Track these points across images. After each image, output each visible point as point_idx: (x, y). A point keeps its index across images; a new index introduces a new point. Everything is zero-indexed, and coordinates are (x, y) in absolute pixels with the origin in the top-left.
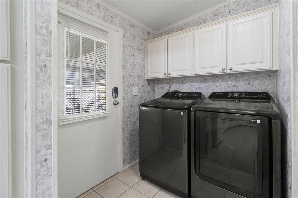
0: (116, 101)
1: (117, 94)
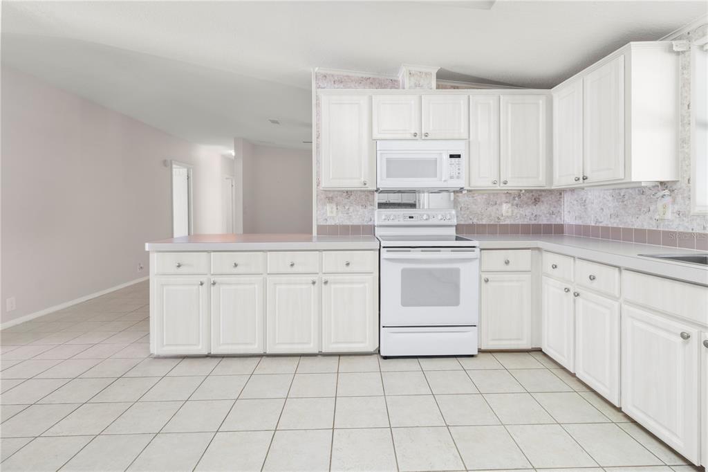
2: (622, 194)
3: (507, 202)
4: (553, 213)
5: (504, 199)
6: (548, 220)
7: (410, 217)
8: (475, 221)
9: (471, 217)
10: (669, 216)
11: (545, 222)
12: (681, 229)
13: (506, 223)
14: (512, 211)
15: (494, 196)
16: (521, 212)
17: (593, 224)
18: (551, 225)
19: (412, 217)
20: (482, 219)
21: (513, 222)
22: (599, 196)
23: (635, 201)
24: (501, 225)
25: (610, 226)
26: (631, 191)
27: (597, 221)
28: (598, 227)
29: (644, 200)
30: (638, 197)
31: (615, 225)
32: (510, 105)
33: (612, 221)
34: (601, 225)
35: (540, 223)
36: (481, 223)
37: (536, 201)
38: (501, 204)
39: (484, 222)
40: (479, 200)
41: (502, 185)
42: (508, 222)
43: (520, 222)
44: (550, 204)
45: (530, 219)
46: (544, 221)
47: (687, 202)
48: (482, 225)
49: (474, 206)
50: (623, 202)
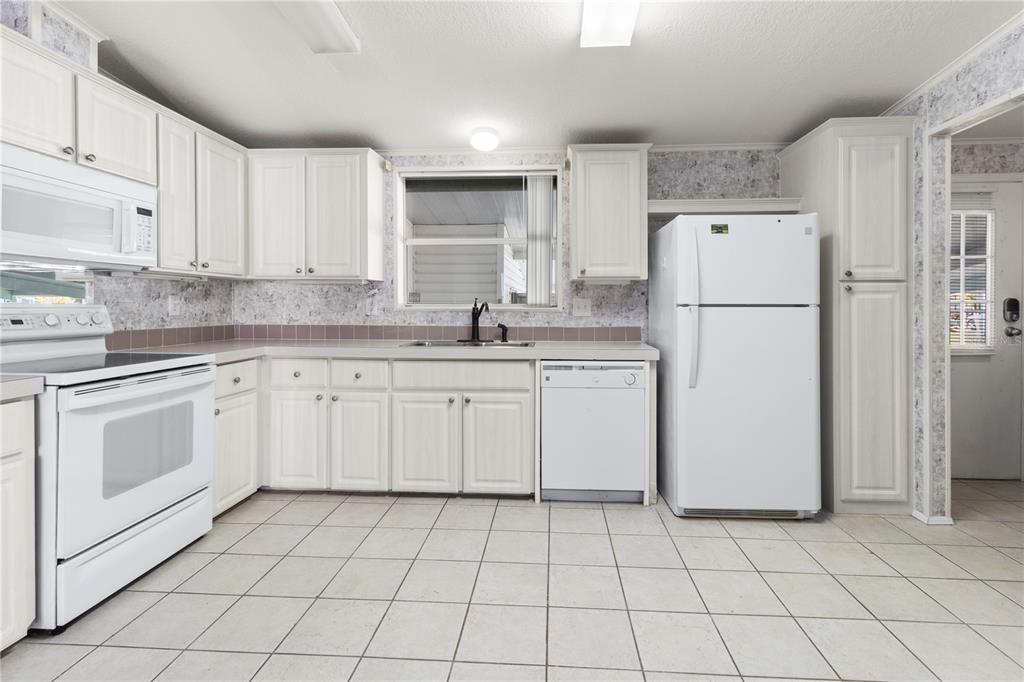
0: (1013, 329)
1: (1018, 314)
2: (325, 290)
3: (173, 294)
4: (224, 312)
5: (169, 289)
6: (219, 321)
7: (15, 322)
8: (129, 326)
9: (123, 319)
10: (375, 312)
11: (216, 324)
12: (386, 324)
13: (172, 326)
14: (181, 308)
15: (156, 284)
16: (191, 310)
17: (285, 323)
18: (222, 327)
19: (20, 322)
20: (139, 322)
21: (181, 326)
22: (295, 291)
23: (341, 298)
24: (166, 330)
25: (309, 324)
26: (335, 287)
27: (291, 319)
28: (293, 326)
29: (350, 297)
30: (344, 294)
31: (316, 323)
32: (208, 152)
33: (312, 318)
34: (296, 324)
35: (211, 325)
36: (138, 328)
37: (207, 294)
38: (165, 297)
39: (143, 327)
40: (135, 290)
41: (200, 268)
42: (174, 325)
43: (189, 324)
44: (221, 299)
45: (201, 321)
46: (215, 322)
47: (391, 300)
48: (140, 331)
49: (127, 300)
50: (326, 298)
